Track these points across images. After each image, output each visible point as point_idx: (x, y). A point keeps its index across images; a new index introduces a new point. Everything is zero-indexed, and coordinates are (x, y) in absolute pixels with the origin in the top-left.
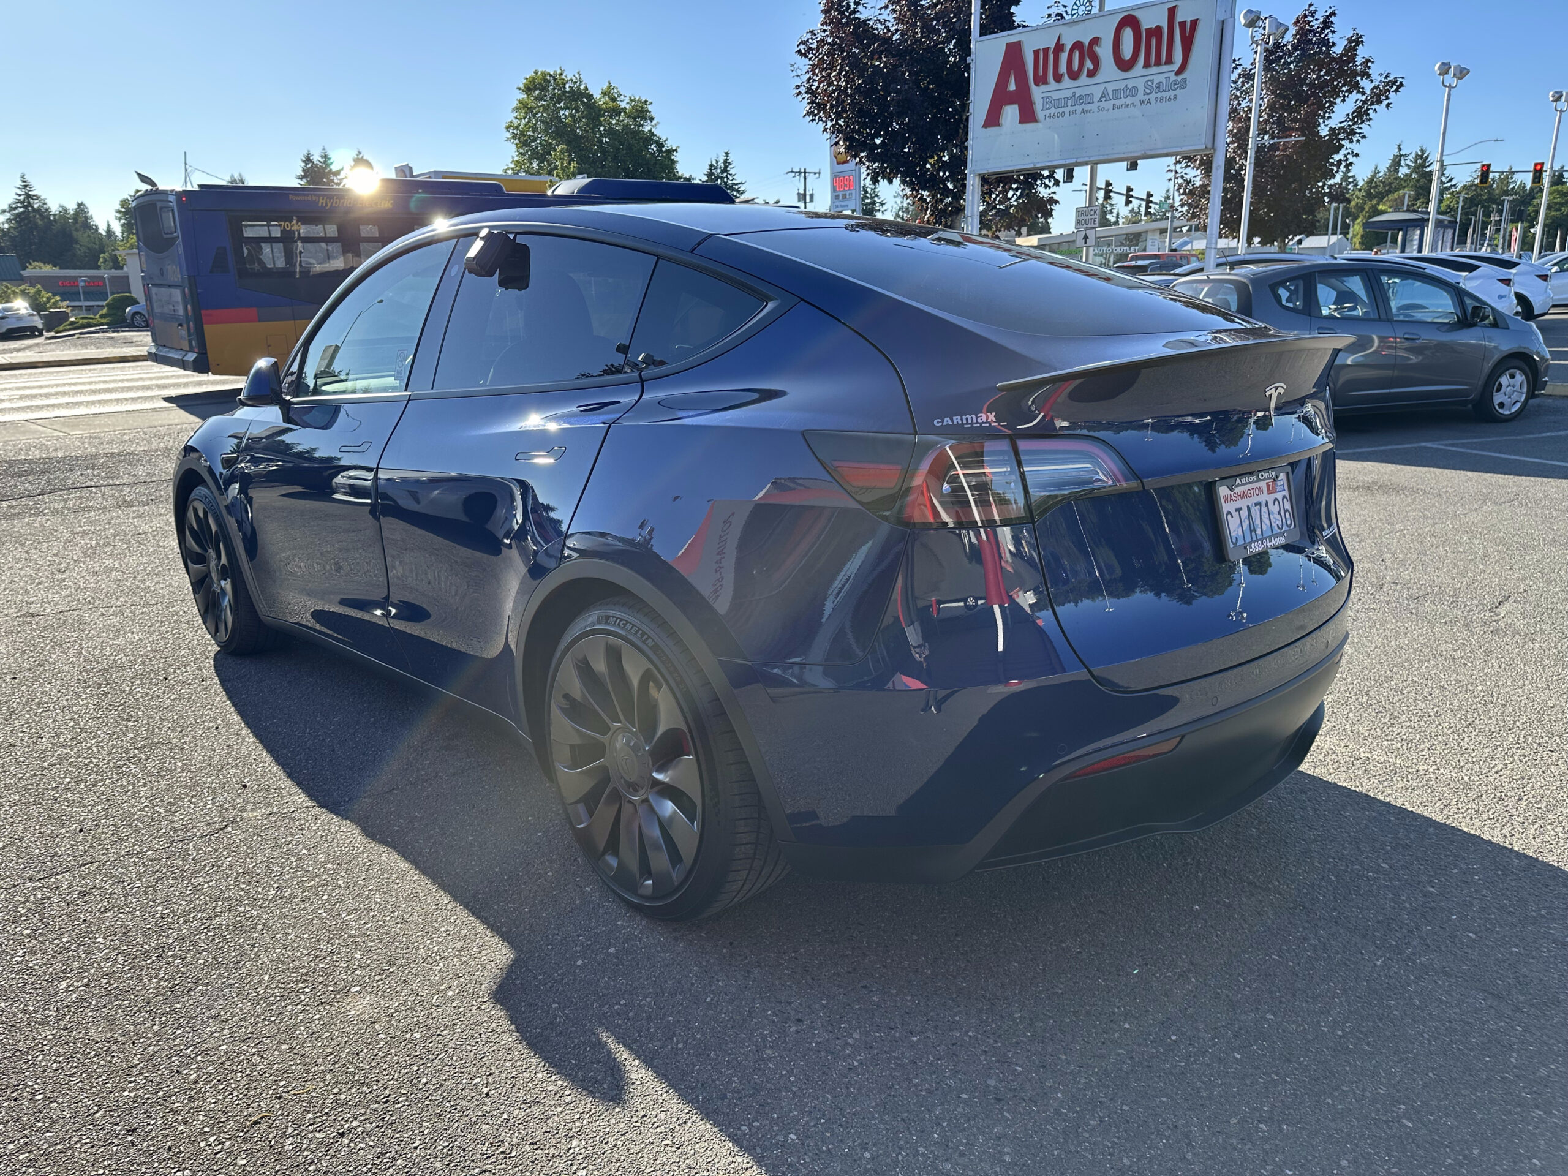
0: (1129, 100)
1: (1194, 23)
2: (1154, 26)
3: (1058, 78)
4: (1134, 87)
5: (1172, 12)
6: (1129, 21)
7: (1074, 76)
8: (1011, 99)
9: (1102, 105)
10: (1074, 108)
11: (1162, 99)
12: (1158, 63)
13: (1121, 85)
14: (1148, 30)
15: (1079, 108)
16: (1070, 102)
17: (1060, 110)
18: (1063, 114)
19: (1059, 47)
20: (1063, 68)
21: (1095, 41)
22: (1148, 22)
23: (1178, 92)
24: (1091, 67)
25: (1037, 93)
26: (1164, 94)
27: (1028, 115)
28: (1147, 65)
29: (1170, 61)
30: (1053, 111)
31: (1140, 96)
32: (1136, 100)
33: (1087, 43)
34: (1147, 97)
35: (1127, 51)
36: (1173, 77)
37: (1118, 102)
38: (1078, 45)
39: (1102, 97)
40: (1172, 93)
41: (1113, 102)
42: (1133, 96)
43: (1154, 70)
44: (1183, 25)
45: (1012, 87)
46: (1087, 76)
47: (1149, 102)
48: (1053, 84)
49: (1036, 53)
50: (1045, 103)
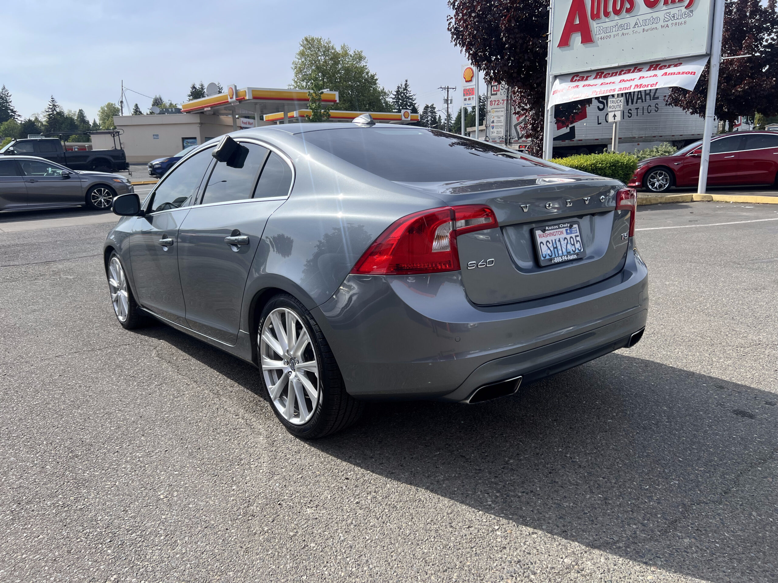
0: (654, 26)
3: (607, 14)
4: (657, 17)
7: (617, 12)
8: (576, 29)
9: (636, 29)
10: (617, 33)
11: (676, 24)
13: (648, 16)
15: (620, 33)
16: (614, 29)
17: (608, 34)
18: (610, 37)
20: (610, 9)
23: (687, 19)
24: (629, 6)
25: (593, 25)
26: (677, 21)
27: (587, 39)
28: (666, 3)
30: (603, 35)
31: (661, 23)
32: (658, 26)
34: (666, 23)
36: (683, 9)
37: (646, 28)
39: (635, 24)
40: (683, 20)
41: (643, 27)
42: (657, 23)
43: (671, 6)
45: (577, 22)
46: (626, 12)
47: (667, 26)
48: (603, 19)
50: (598, 30)
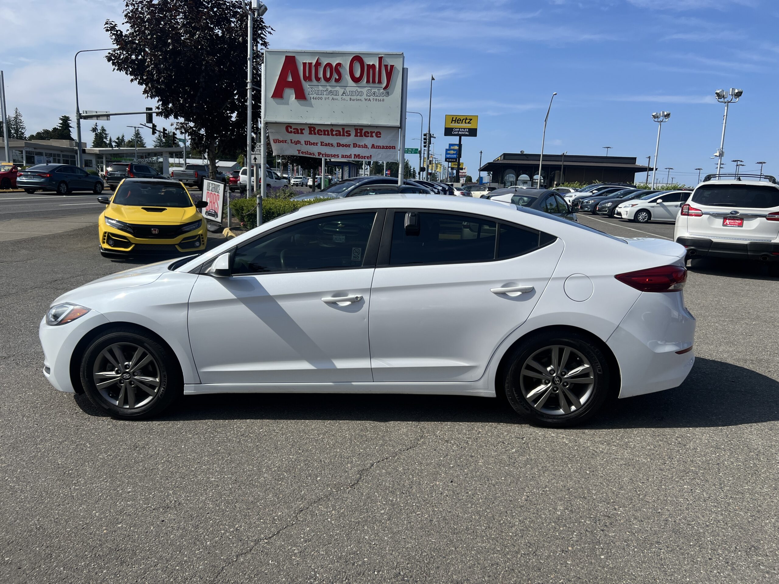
0: (359, 97)
1: (392, 67)
2: (371, 64)
3: (318, 79)
4: (361, 91)
5: (380, 59)
6: (357, 58)
7: (327, 80)
8: (290, 85)
9: (344, 97)
10: (328, 96)
11: (376, 100)
12: (374, 82)
13: (354, 89)
14: (368, 65)
15: (331, 97)
16: (325, 93)
17: (320, 96)
18: (321, 98)
19: (318, 64)
20: (321, 75)
21: (339, 65)
22: (369, 61)
23: (385, 98)
24: (338, 78)
25: (306, 85)
26: (377, 98)
27: (301, 95)
28: (368, 81)
29: (380, 82)
30: (315, 96)
31: (365, 96)
32: (363, 98)
33: (334, 65)
34: (369, 98)
35: (357, 74)
36: (382, 91)
37: (353, 98)
38: (329, 65)
39: (343, 93)
40: (381, 98)
41: (350, 97)
42: (361, 96)
43: (372, 85)
44: (386, 66)
45: (290, 79)
46: (335, 81)
47: (370, 100)
48: (315, 82)
49: (304, 64)
50: (310, 91)
